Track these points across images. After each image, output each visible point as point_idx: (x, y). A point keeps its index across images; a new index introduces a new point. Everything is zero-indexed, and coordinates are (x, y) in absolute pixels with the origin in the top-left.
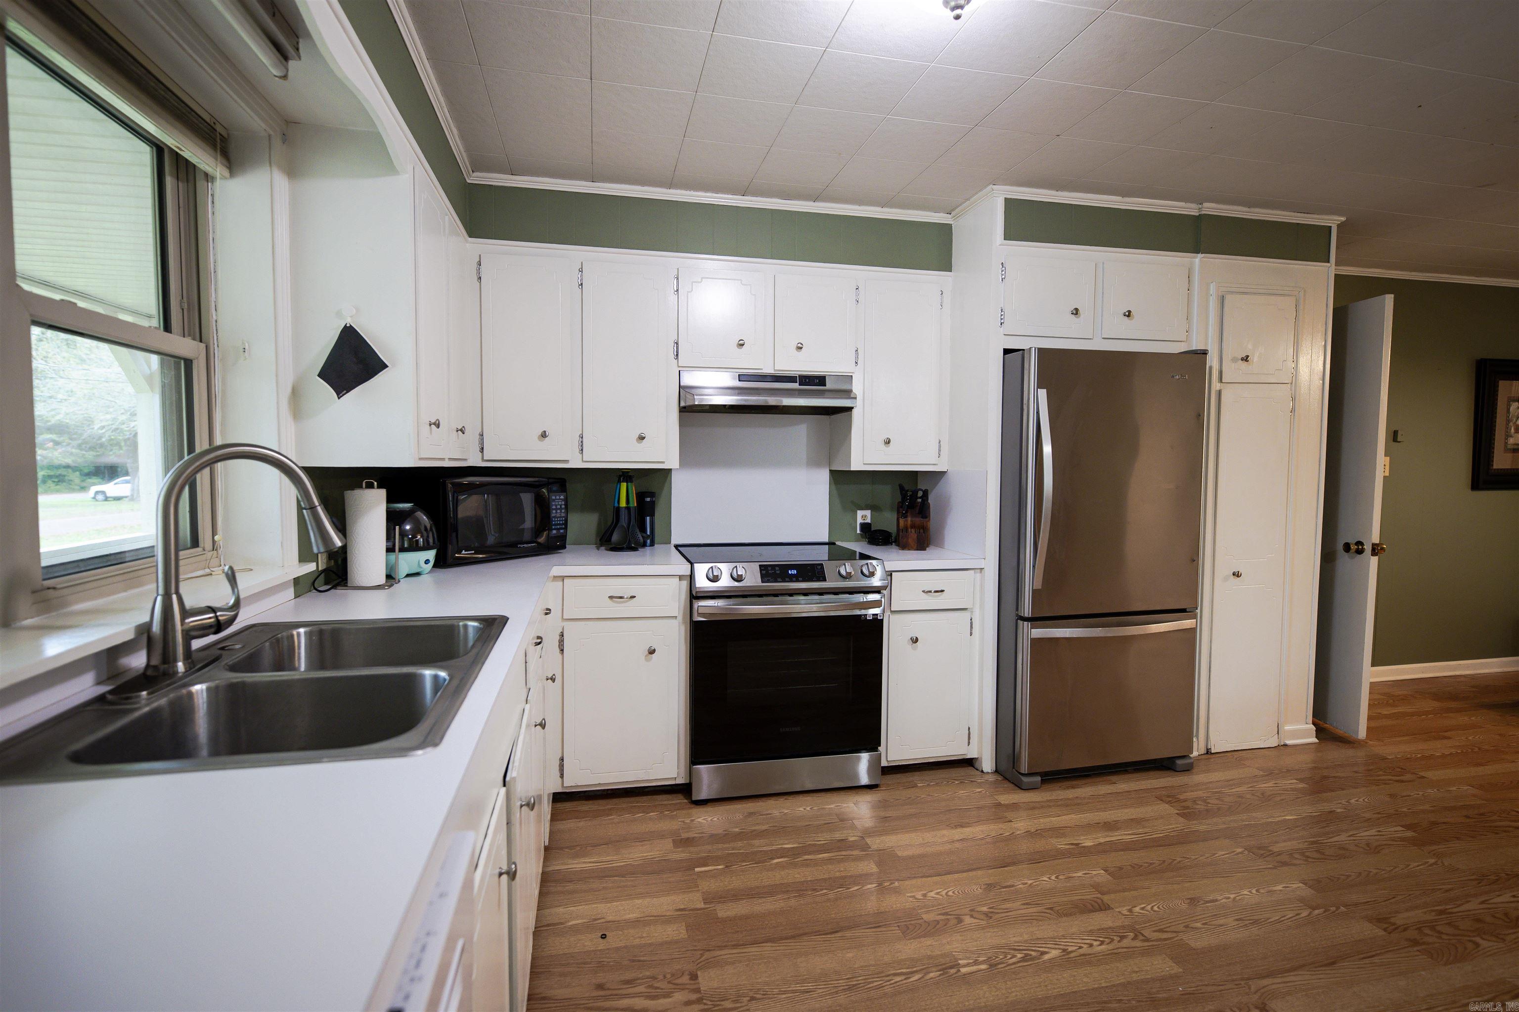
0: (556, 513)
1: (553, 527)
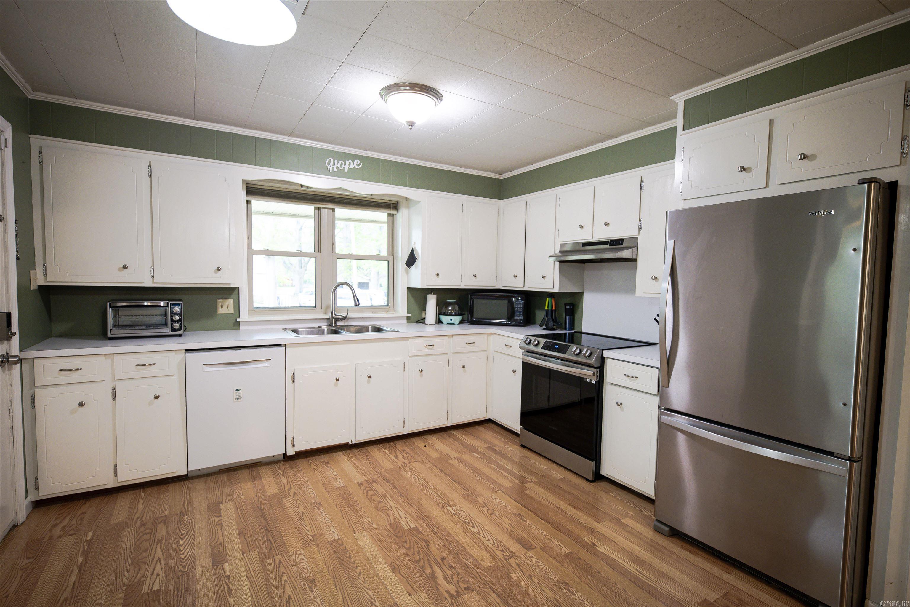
0: (518, 309)
1: (516, 315)
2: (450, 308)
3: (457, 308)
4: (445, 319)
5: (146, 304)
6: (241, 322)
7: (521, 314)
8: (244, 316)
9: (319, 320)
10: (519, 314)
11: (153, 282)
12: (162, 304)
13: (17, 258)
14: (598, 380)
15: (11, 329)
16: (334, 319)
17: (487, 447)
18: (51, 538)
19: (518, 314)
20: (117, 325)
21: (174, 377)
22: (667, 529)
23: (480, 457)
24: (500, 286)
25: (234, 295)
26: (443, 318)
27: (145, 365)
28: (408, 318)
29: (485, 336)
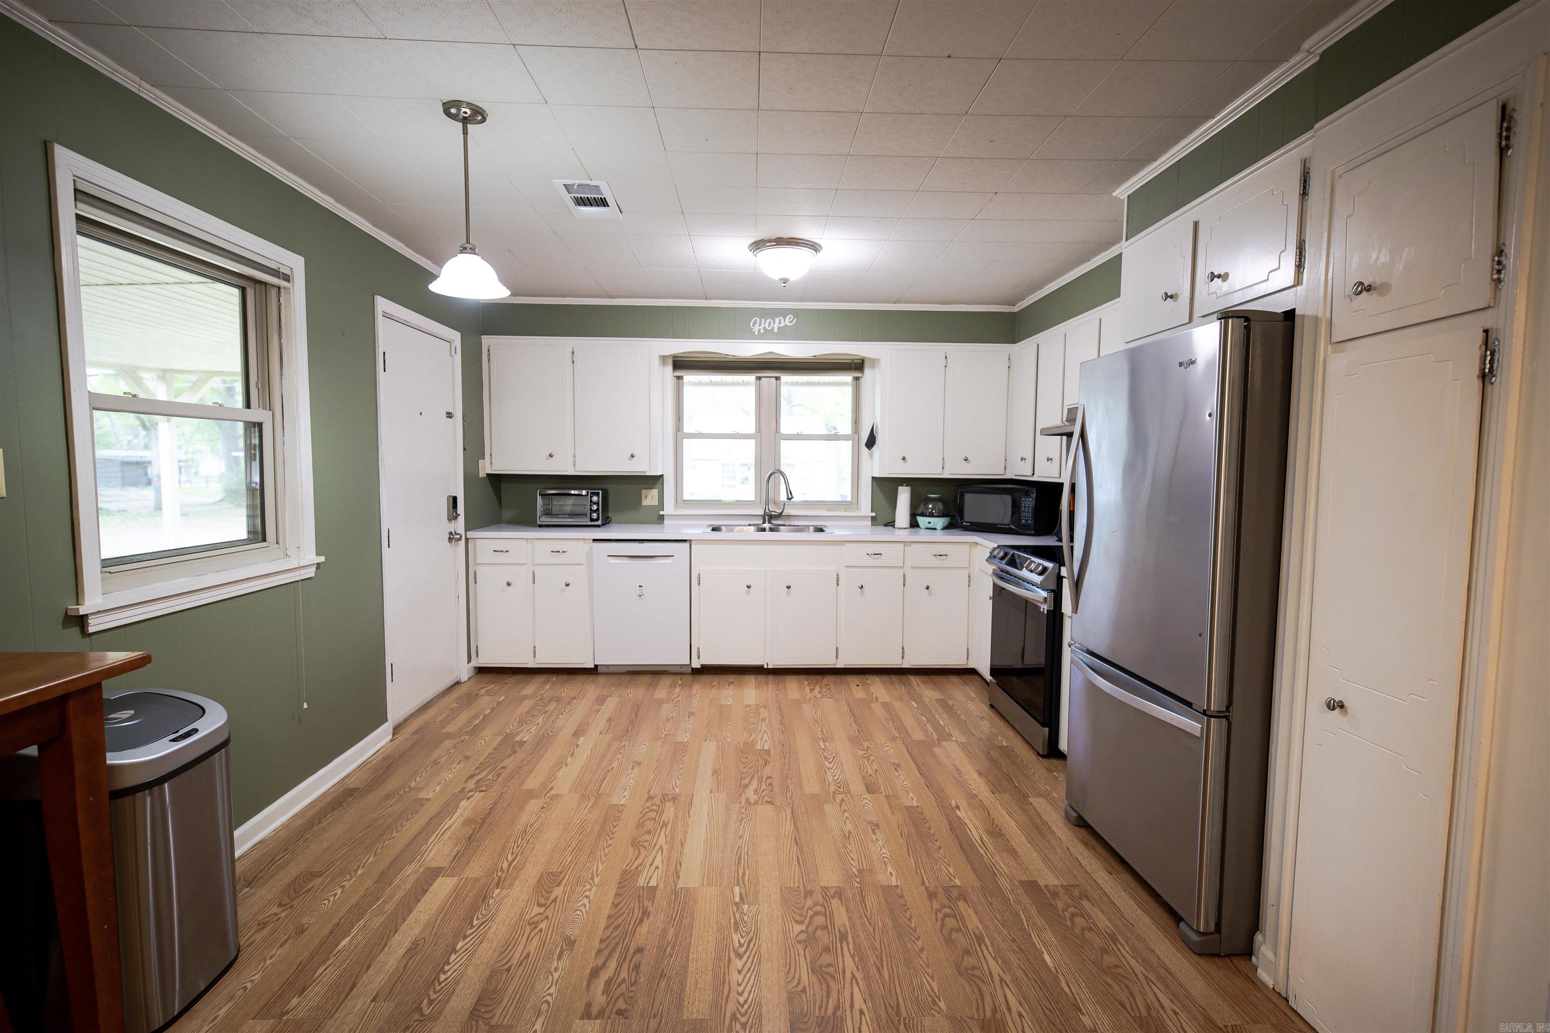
0: (1026, 509)
1: (1023, 518)
2: (930, 506)
3: (940, 506)
4: (922, 521)
5: (573, 492)
6: (666, 515)
7: (1030, 517)
8: (669, 508)
9: (756, 517)
10: (1027, 517)
11: (575, 471)
12: (584, 493)
13: (464, 449)
14: (1052, 609)
15: (456, 511)
16: (768, 515)
17: (941, 699)
18: (477, 695)
19: (1025, 517)
20: (548, 513)
21: (583, 567)
22: (1075, 815)
23: (916, 706)
24: (1009, 476)
25: (658, 485)
26: (922, 520)
27: (559, 552)
28: (873, 518)
29: (967, 547)
